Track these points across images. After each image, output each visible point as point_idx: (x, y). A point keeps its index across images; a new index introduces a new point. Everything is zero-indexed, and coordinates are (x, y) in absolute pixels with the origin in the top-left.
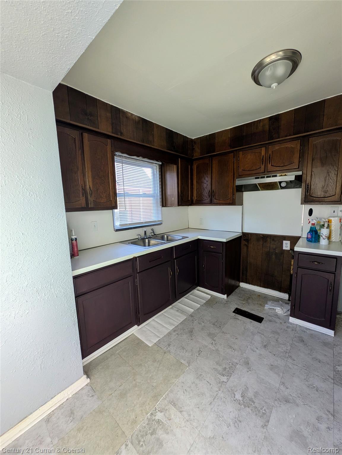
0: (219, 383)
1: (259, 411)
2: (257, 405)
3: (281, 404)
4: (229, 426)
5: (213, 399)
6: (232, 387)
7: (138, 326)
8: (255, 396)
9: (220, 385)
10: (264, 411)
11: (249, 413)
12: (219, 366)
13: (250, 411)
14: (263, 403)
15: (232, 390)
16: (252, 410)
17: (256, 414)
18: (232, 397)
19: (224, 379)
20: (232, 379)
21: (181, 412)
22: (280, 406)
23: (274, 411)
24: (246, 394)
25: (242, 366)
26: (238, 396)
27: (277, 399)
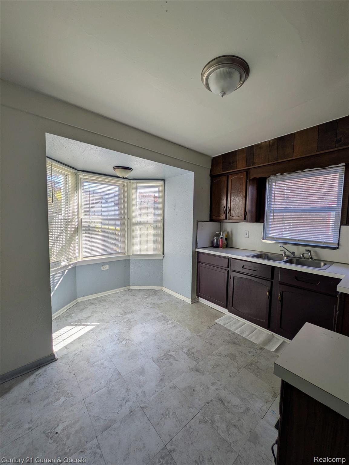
0: (182, 347)
1: (160, 360)
2: (164, 360)
3: (160, 374)
4: (158, 343)
5: (173, 341)
6: (178, 352)
7: (229, 312)
8: (169, 362)
9: (181, 347)
10: (159, 362)
11: (161, 354)
12: (196, 351)
13: (162, 355)
14: (164, 365)
15: (176, 352)
16: (162, 356)
17: (159, 357)
18: (172, 350)
19: (185, 350)
20: (184, 354)
21: (170, 328)
22: (159, 373)
23: (158, 368)
24: (172, 358)
25: (195, 365)
26: (171, 353)
27: (164, 375)
